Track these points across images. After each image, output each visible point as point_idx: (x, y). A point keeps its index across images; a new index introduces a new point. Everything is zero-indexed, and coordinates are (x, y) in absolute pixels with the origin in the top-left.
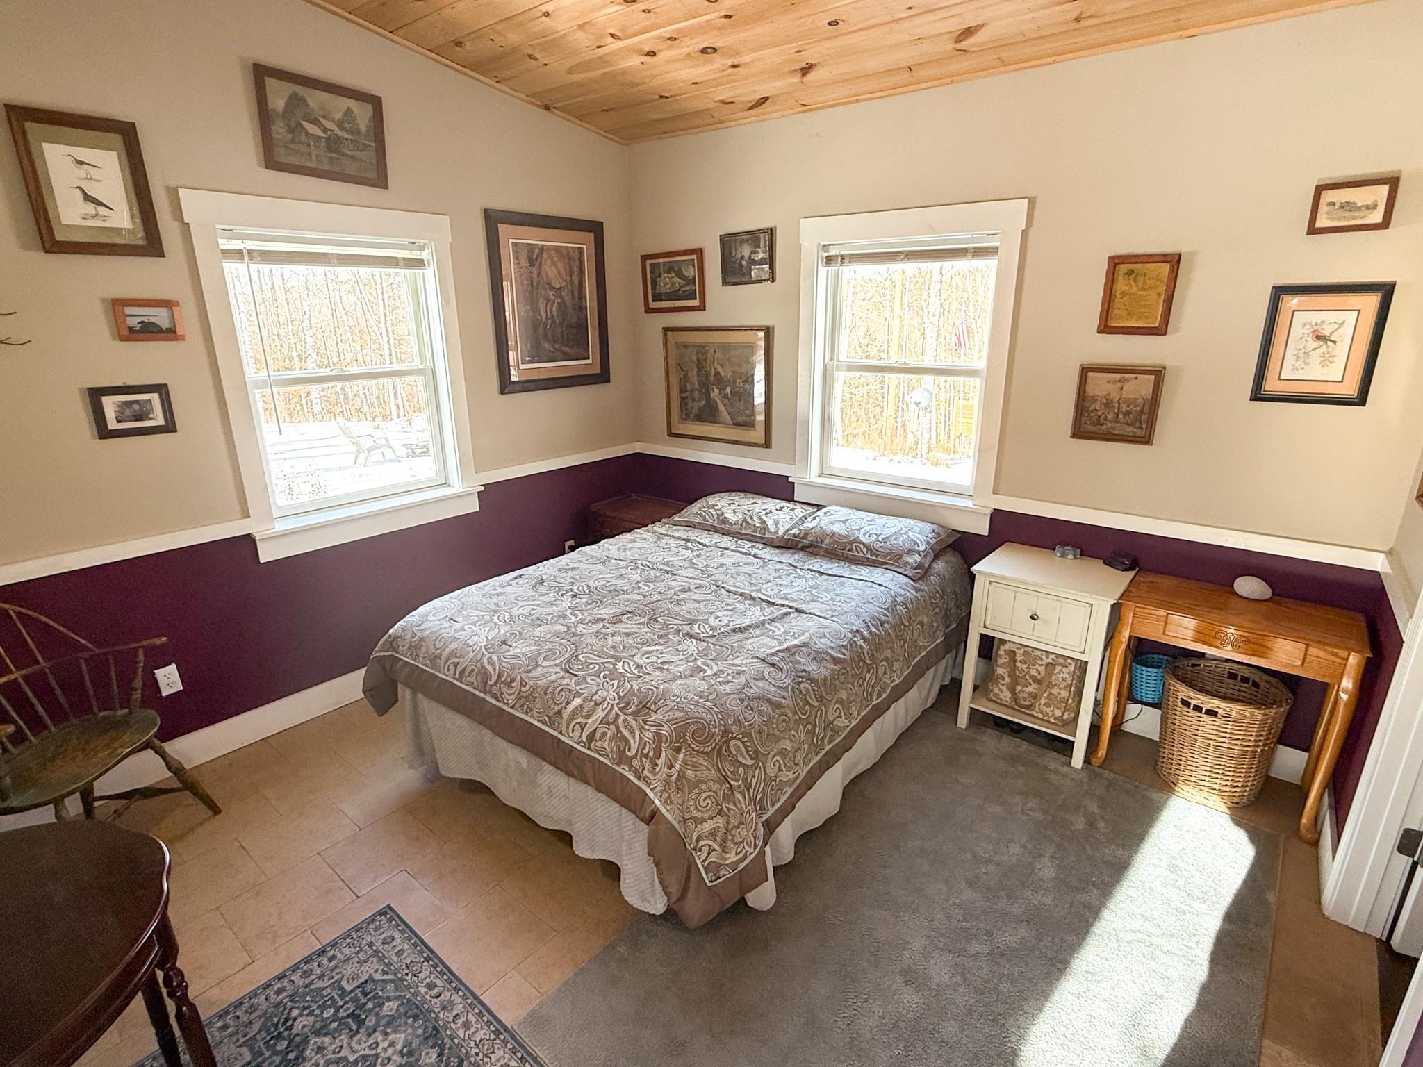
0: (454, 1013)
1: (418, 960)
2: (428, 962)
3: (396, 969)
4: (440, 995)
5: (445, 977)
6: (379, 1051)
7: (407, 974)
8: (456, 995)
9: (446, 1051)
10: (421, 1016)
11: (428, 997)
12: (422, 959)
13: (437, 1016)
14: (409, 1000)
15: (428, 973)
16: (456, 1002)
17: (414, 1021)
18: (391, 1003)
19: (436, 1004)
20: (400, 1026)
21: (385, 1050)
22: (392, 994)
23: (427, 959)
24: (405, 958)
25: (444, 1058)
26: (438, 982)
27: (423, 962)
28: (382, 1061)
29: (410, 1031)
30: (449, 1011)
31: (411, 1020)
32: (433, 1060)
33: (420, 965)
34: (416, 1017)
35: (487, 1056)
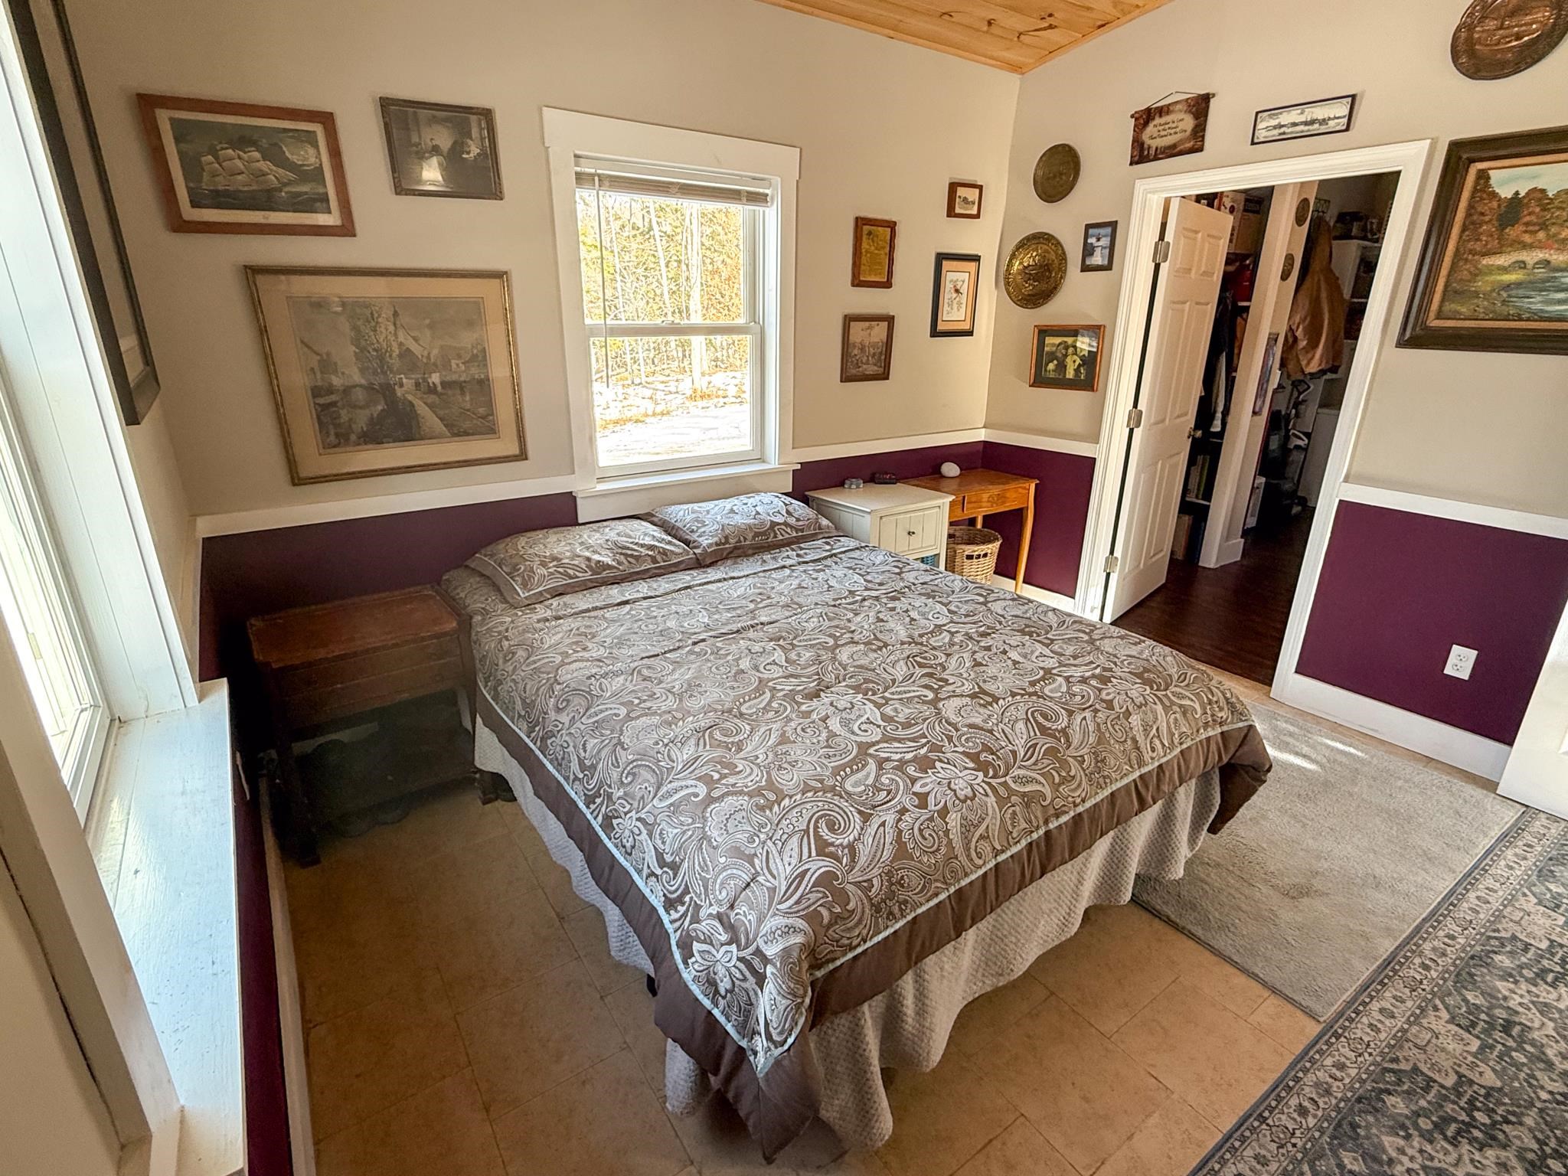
0: (1330, 1080)
1: (1268, 1133)
2: (1267, 1119)
3: (1291, 1162)
4: (1312, 1099)
5: (1283, 1094)
6: (1418, 1167)
7: (1294, 1145)
8: (1305, 1080)
9: (1381, 1086)
10: (1349, 1119)
11: (1320, 1113)
12: (1264, 1126)
13: (1342, 1100)
14: (1333, 1137)
15: (1284, 1117)
16: (1315, 1079)
17: (1359, 1127)
18: (1346, 1161)
19: (1326, 1103)
20: (1373, 1145)
21: (1412, 1159)
22: (1333, 1162)
23: (1263, 1120)
24: (1269, 1151)
25: (1391, 1088)
26: (1294, 1102)
27: (1268, 1125)
28: (1427, 1159)
29: (1374, 1131)
30: (1331, 1087)
31: (1359, 1130)
32: (1399, 1100)
33: (1274, 1129)
34: (1354, 1126)
35: (1368, 1045)
